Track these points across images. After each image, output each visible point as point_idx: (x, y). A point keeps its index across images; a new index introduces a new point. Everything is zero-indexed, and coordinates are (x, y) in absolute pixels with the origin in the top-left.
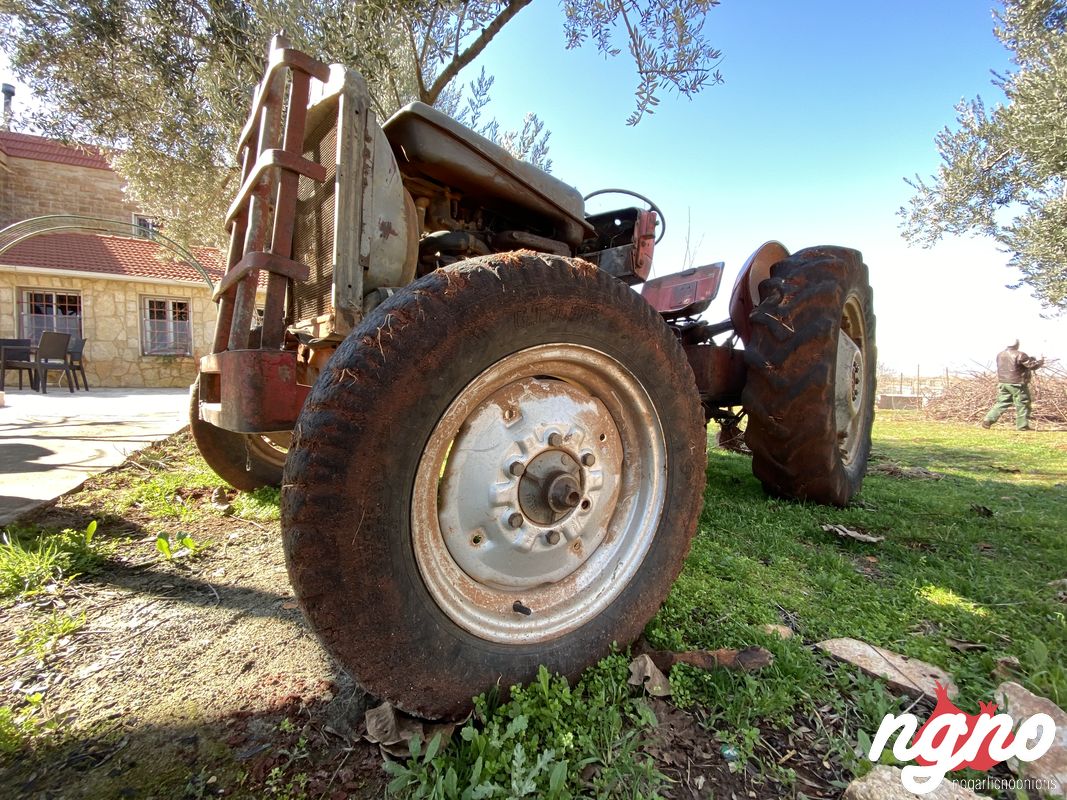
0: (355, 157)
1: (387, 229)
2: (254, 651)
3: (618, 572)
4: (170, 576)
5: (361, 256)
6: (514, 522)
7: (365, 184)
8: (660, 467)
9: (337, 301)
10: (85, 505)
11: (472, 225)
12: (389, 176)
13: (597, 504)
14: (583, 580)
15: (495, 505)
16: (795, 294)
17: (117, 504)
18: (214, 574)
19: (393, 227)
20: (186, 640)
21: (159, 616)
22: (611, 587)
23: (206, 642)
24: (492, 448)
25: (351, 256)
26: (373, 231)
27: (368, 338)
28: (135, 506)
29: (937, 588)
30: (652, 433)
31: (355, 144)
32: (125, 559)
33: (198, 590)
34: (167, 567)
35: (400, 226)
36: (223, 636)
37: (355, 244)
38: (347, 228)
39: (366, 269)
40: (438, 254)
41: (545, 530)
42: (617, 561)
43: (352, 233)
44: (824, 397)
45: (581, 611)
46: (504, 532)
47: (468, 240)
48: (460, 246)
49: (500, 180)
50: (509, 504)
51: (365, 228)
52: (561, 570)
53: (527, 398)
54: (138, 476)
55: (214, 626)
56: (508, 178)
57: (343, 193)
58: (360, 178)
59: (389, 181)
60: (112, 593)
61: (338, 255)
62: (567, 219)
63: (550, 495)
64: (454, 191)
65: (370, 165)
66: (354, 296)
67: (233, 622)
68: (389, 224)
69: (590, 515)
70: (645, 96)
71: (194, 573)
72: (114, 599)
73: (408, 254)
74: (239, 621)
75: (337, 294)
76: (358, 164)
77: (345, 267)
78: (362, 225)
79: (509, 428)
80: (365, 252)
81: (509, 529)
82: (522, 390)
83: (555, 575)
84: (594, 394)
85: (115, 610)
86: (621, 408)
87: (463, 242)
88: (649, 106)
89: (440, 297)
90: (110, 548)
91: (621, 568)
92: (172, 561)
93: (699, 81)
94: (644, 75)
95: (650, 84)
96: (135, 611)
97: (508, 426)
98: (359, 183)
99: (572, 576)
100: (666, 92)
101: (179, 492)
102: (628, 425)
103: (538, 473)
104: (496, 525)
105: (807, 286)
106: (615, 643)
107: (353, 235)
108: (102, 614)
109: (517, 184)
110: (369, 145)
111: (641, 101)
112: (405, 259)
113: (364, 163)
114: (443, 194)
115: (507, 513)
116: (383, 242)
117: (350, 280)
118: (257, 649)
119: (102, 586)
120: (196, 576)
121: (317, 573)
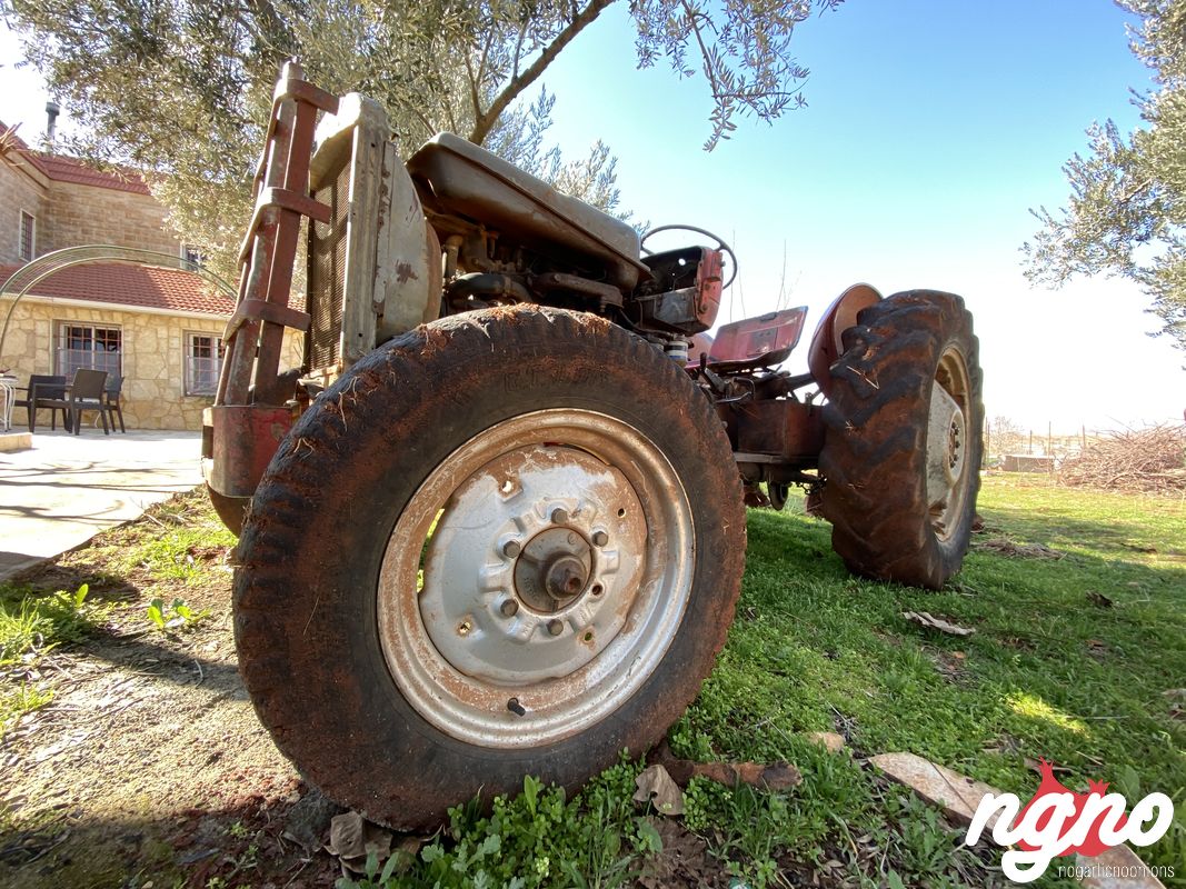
0: (370, 193)
1: (405, 272)
2: (224, 740)
3: (635, 668)
4: (158, 649)
5: (374, 302)
6: (508, 610)
7: (381, 223)
8: (687, 548)
9: (345, 350)
10: (88, 563)
11: (510, 266)
12: (411, 214)
13: (613, 589)
14: (594, 676)
15: (485, 590)
16: (880, 346)
17: (120, 564)
18: (205, 648)
19: (413, 270)
20: (155, 724)
21: (133, 695)
22: (625, 685)
23: (176, 726)
24: (484, 526)
25: (363, 302)
26: (389, 274)
27: (330, 404)
28: (142, 566)
29: (1025, 694)
30: (678, 508)
31: (370, 179)
32: (115, 627)
33: (184, 666)
34: (156, 638)
35: (420, 267)
36: (197, 721)
37: (367, 289)
38: (359, 271)
39: (380, 316)
40: (471, 297)
41: (546, 618)
42: (634, 655)
43: (364, 277)
44: (912, 464)
45: (588, 712)
46: (497, 620)
47: (503, 283)
48: (493, 289)
49: (539, 217)
50: (502, 589)
51: (380, 271)
52: (568, 662)
53: (529, 468)
54: (151, 532)
55: (189, 709)
56: (549, 214)
57: (355, 232)
58: (376, 217)
59: (410, 220)
60: (92, 666)
61: (348, 300)
62: (619, 260)
63: (548, 581)
64: (489, 229)
65: (388, 202)
66: (365, 345)
67: (210, 706)
68: (409, 266)
69: (602, 602)
70: (720, 120)
71: (185, 646)
72: (92, 672)
73: (429, 299)
74: (218, 704)
75: (346, 343)
76: (374, 201)
77: (356, 314)
78: (376, 267)
79: (505, 503)
80: (379, 297)
81: (501, 618)
82: (523, 459)
83: (560, 669)
84: (613, 464)
85: (90, 685)
86: (643, 480)
87: (497, 285)
88: (725, 132)
89: (416, 358)
90: (101, 613)
91: (638, 663)
92: (164, 631)
93: (779, 105)
94: (719, 99)
95: (726, 109)
96: (110, 687)
97: (505, 500)
98: (375, 224)
99: (582, 670)
100: (743, 116)
101: (191, 552)
102: (652, 499)
103: (538, 554)
104: (487, 612)
105: (895, 336)
106: (626, 750)
107: (365, 279)
108: (75, 689)
109: (559, 221)
110: (387, 182)
111: (717, 126)
112: (425, 302)
113: (381, 201)
114: (477, 232)
115: (500, 599)
116: (401, 287)
117: (362, 328)
118: (229, 738)
119: (82, 657)
120: (186, 649)
121: (264, 666)
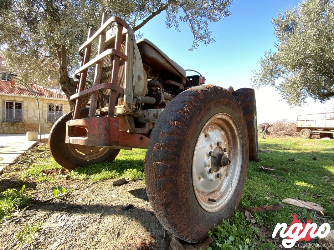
0: (131, 54)
1: (139, 78)
2: (117, 228)
4: (61, 204)
5: (132, 86)
7: (134, 63)
8: (240, 151)
9: (126, 101)
11: (156, 78)
12: (139, 61)
14: (223, 189)
15: (206, 166)
16: (242, 101)
18: (79, 201)
19: (141, 77)
20: (88, 228)
21: (69, 220)
22: (231, 190)
23: (96, 227)
24: (204, 147)
25: (130, 86)
26: (136, 78)
27: (181, 111)
28: (28, 178)
30: (238, 140)
31: (131, 49)
32: (37, 199)
33: (77, 207)
34: (58, 201)
35: (143, 77)
36: (100, 224)
37: (131, 82)
38: (129, 77)
39: (134, 90)
41: (217, 173)
42: (231, 182)
43: (130, 78)
45: (225, 199)
49: (167, 65)
50: (209, 166)
51: (134, 77)
52: (217, 186)
53: (210, 131)
55: (95, 221)
56: (169, 64)
57: (128, 65)
58: (132, 61)
59: (139, 63)
60: (44, 213)
61: (126, 85)
63: (222, 162)
65: (135, 57)
66: (131, 99)
67: (101, 218)
68: (140, 76)
70: (195, 44)
71: (71, 201)
73: (145, 86)
75: (126, 98)
76: (132, 56)
77: (128, 89)
78: (133, 76)
80: (134, 85)
81: (209, 174)
82: (209, 128)
83: (216, 188)
84: (223, 129)
85: (49, 220)
86: (229, 134)
88: (196, 47)
89: (198, 98)
91: (233, 184)
92: (58, 198)
93: (209, 41)
95: (197, 41)
96: (58, 219)
97: (206, 139)
98: (132, 63)
99: (220, 188)
101: (44, 171)
102: (231, 139)
104: (206, 173)
105: (245, 99)
107: (130, 79)
108: (44, 222)
109: (171, 66)
110: (135, 51)
111: (193, 45)
112: (144, 87)
113: (133, 56)
115: (208, 169)
116: (138, 82)
117: (130, 94)
119: (36, 210)
120: (72, 202)
